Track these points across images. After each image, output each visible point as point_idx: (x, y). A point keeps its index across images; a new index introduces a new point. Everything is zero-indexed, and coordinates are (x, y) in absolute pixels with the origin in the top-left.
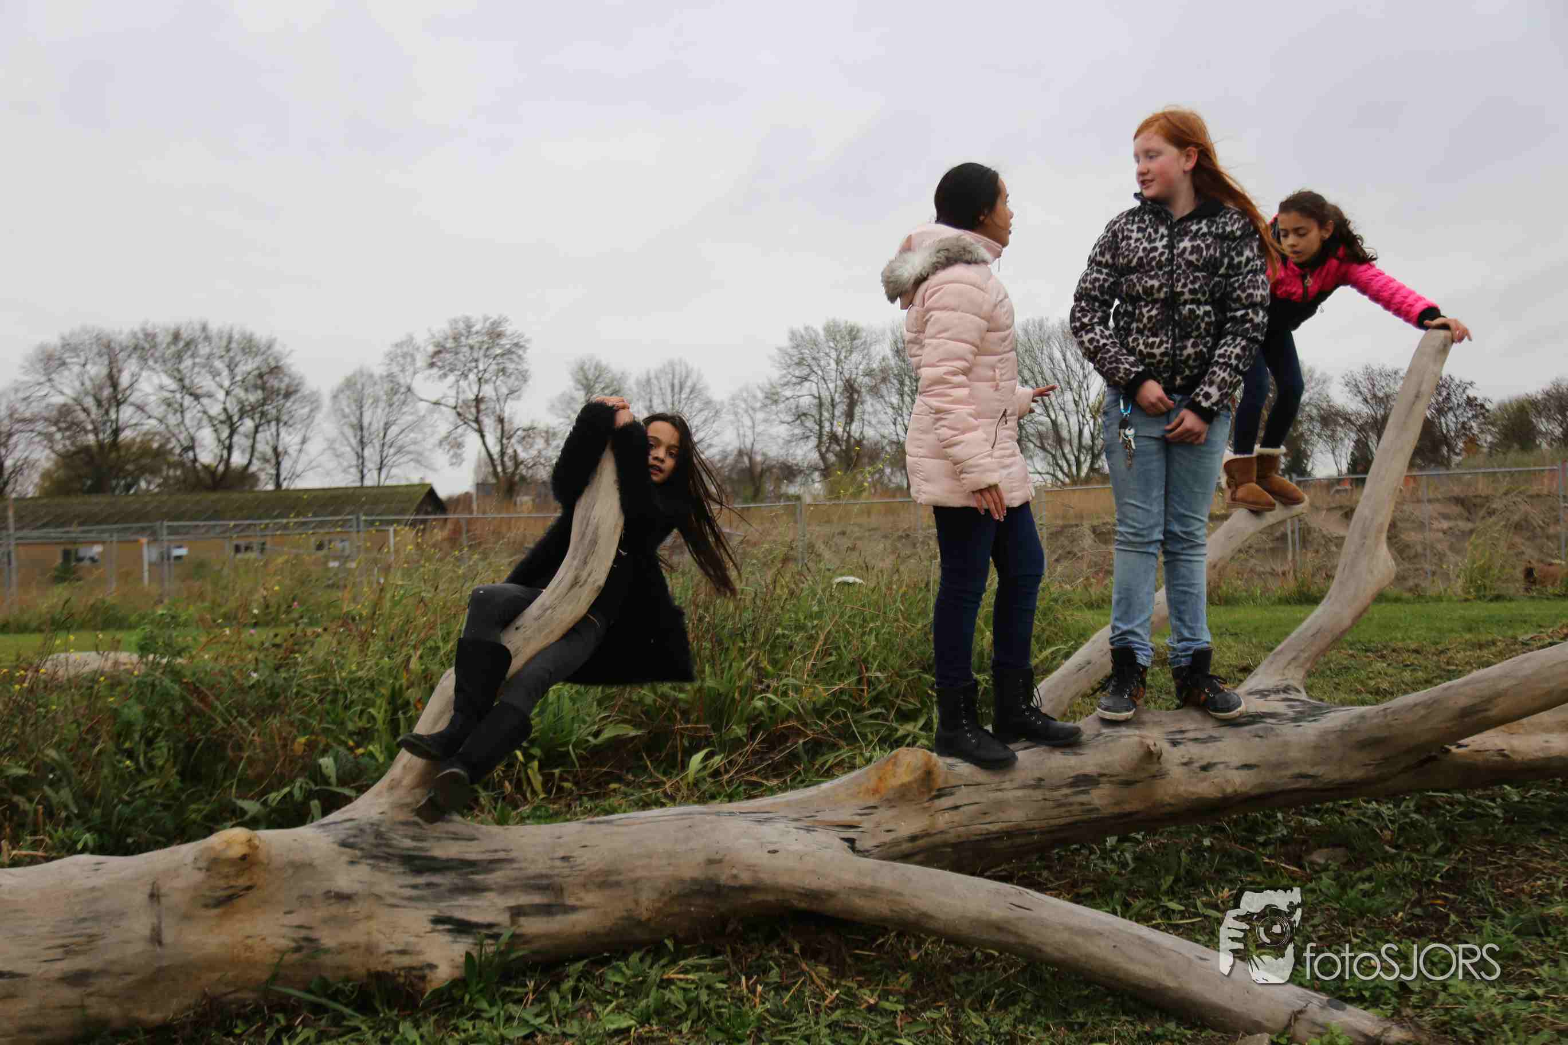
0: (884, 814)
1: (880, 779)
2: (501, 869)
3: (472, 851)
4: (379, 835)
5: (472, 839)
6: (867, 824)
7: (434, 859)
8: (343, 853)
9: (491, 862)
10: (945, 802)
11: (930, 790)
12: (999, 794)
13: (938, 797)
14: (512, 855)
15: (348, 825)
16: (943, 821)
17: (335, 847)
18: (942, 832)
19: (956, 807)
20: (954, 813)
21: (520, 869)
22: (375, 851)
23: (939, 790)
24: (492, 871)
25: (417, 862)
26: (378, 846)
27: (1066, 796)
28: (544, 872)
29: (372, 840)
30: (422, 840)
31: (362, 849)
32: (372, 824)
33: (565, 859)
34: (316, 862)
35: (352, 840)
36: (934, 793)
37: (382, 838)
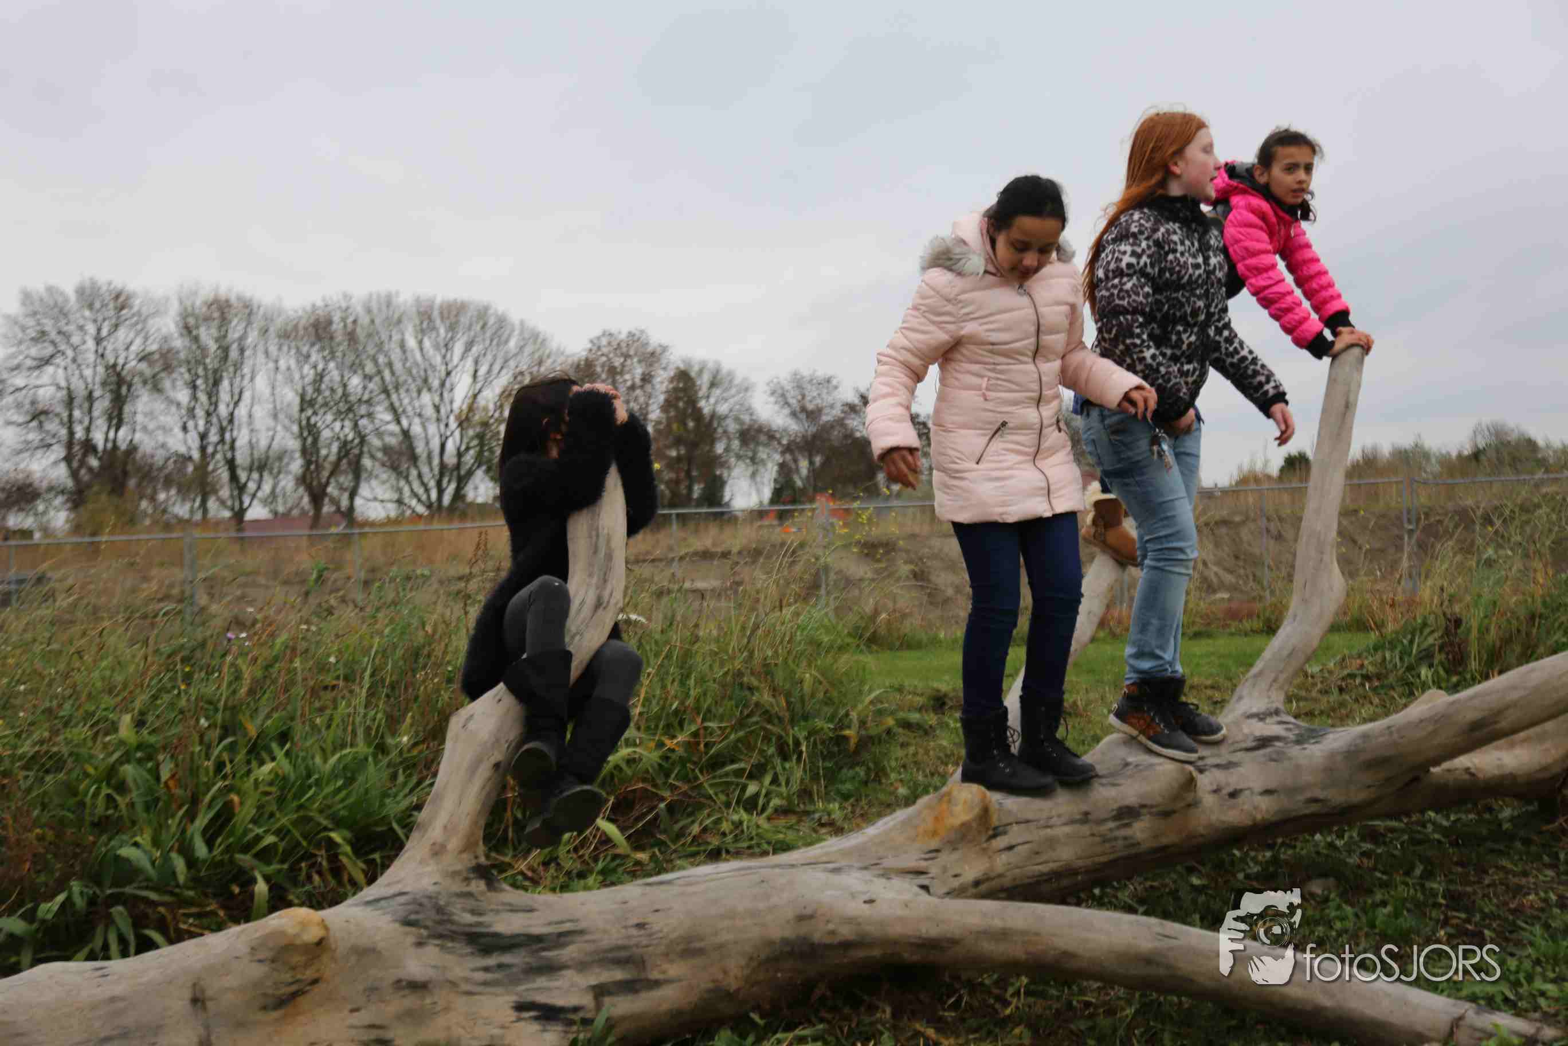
0: (946, 858)
1: (937, 819)
2: (572, 942)
3: (536, 925)
4: (440, 910)
5: (531, 910)
6: (934, 869)
7: (496, 935)
8: (407, 934)
9: (560, 935)
10: (1001, 842)
11: (988, 829)
12: (1049, 830)
13: (994, 836)
14: (582, 925)
15: (402, 899)
16: (1002, 861)
17: (397, 925)
18: (1000, 876)
19: (1010, 848)
20: (1011, 853)
21: (594, 941)
22: (440, 929)
23: (995, 829)
24: (563, 945)
25: (483, 940)
26: (440, 922)
27: (1111, 830)
28: (620, 942)
29: (433, 915)
30: (480, 914)
31: (426, 927)
32: (430, 897)
33: (640, 926)
34: (381, 945)
35: (413, 917)
36: (991, 832)
37: (443, 914)
